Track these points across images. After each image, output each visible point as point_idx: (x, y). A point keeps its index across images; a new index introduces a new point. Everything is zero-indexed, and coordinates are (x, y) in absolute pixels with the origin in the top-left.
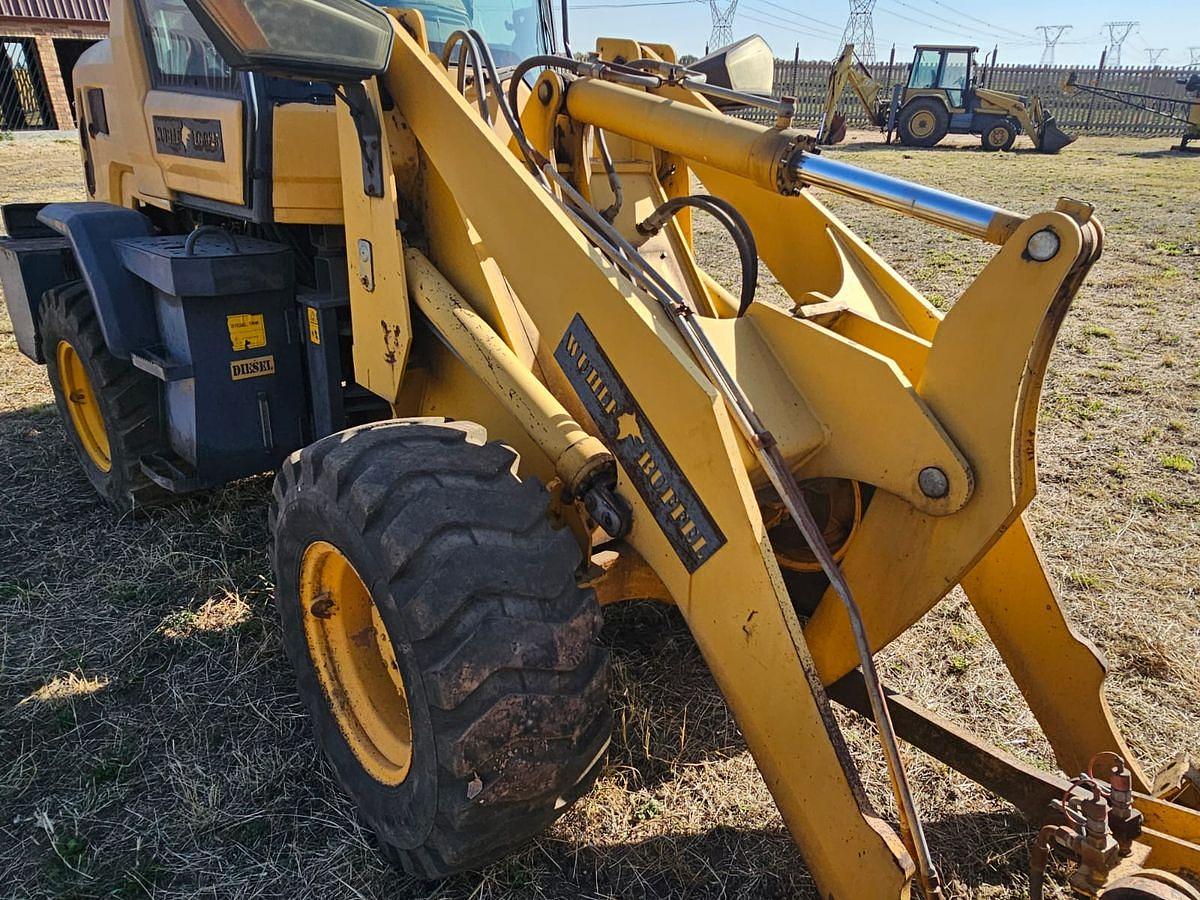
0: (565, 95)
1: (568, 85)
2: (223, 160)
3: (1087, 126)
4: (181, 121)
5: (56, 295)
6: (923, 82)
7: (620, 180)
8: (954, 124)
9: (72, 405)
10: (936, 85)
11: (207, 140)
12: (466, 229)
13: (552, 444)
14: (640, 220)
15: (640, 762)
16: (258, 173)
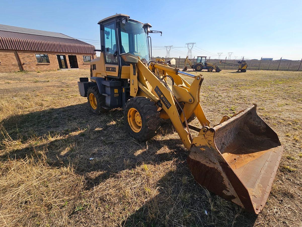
0: (154, 65)
1: (154, 64)
2: (116, 72)
3: (224, 68)
4: (110, 68)
5: (91, 87)
6: (199, 62)
7: (159, 74)
8: (203, 68)
9: (90, 101)
10: (201, 62)
11: (114, 70)
12: (143, 77)
13: (154, 99)
14: (161, 78)
15: (163, 134)
16: (120, 73)
